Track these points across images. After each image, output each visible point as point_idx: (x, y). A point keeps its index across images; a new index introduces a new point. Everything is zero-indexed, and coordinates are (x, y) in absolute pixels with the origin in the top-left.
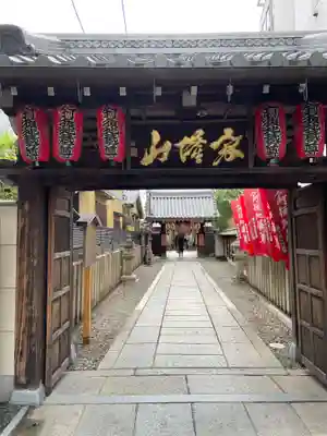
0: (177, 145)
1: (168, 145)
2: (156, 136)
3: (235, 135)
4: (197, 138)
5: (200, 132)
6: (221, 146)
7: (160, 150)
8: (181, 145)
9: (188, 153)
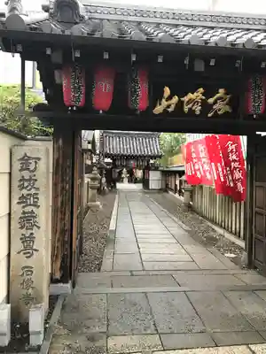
0: (182, 99)
1: (176, 99)
2: (167, 91)
3: (226, 94)
4: (198, 95)
5: (201, 90)
6: (215, 102)
7: (170, 102)
8: (186, 99)
9: (190, 106)
